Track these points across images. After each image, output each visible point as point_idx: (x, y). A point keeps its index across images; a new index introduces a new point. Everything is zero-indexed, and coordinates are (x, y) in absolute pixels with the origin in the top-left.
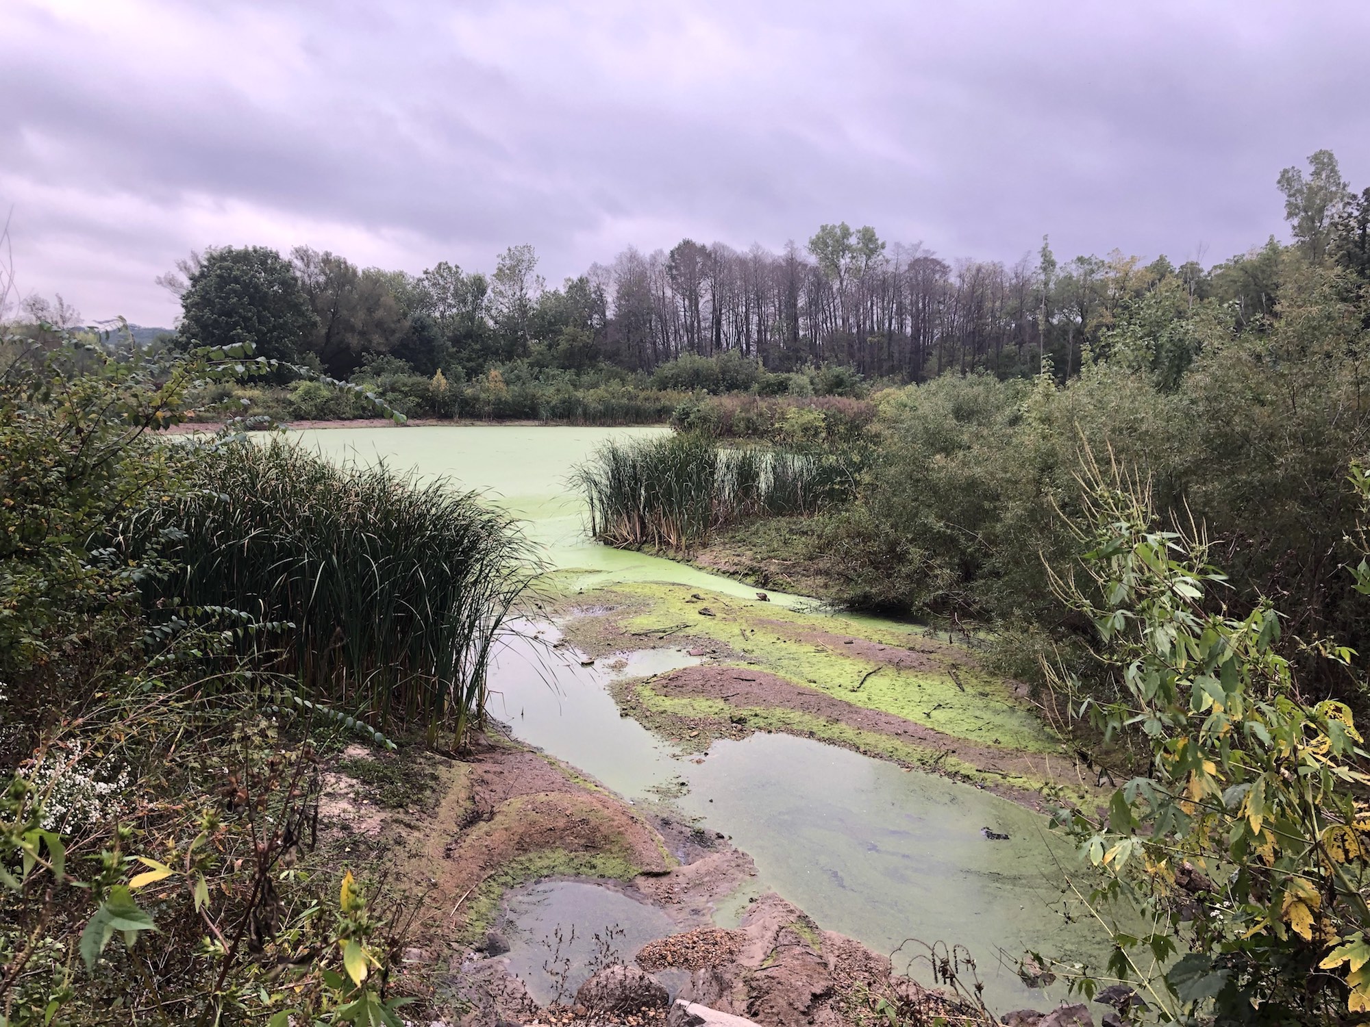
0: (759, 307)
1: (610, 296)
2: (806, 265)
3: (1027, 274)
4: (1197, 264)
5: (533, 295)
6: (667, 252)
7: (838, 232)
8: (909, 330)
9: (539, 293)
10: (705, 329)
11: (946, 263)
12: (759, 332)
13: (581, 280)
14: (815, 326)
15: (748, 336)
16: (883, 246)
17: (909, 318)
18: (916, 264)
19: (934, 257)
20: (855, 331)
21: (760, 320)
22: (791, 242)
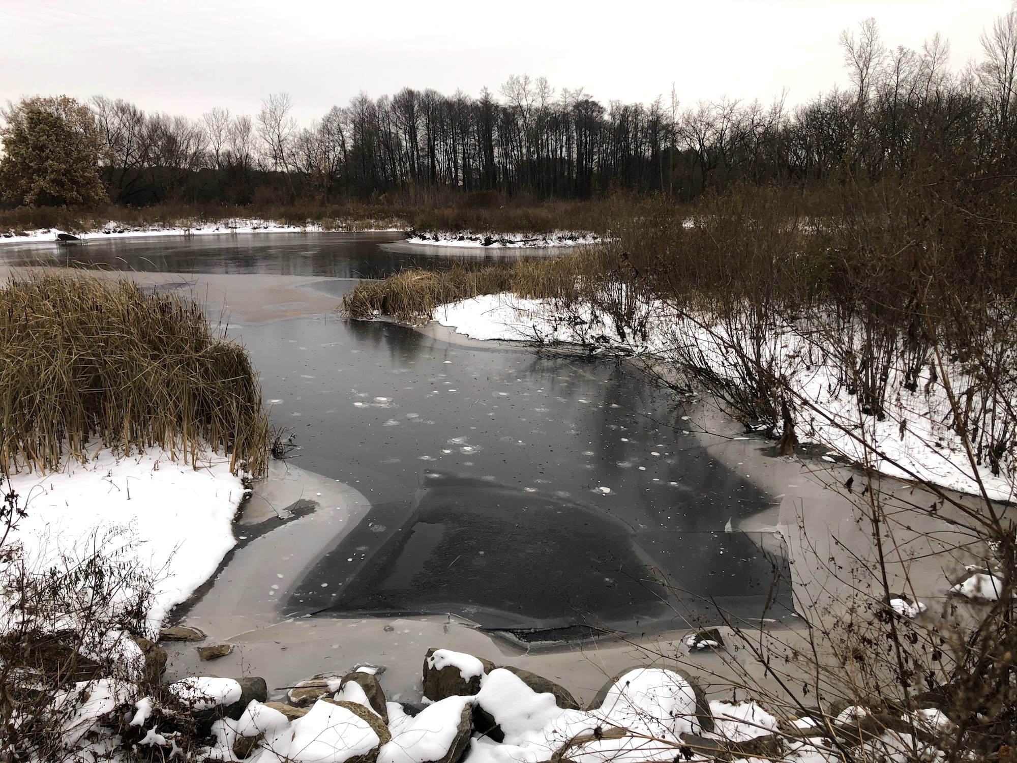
0: (463, 139)
1: (348, 132)
2: (497, 107)
3: (660, 112)
6: (391, 98)
7: (522, 81)
8: (575, 156)
9: (292, 130)
10: (423, 157)
11: (602, 104)
12: (464, 159)
13: (324, 119)
14: (506, 155)
15: (456, 163)
16: (553, 90)
17: (575, 146)
18: (578, 106)
19: (590, 100)
20: (535, 157)
21: (464, 150)
22: (486, 89)
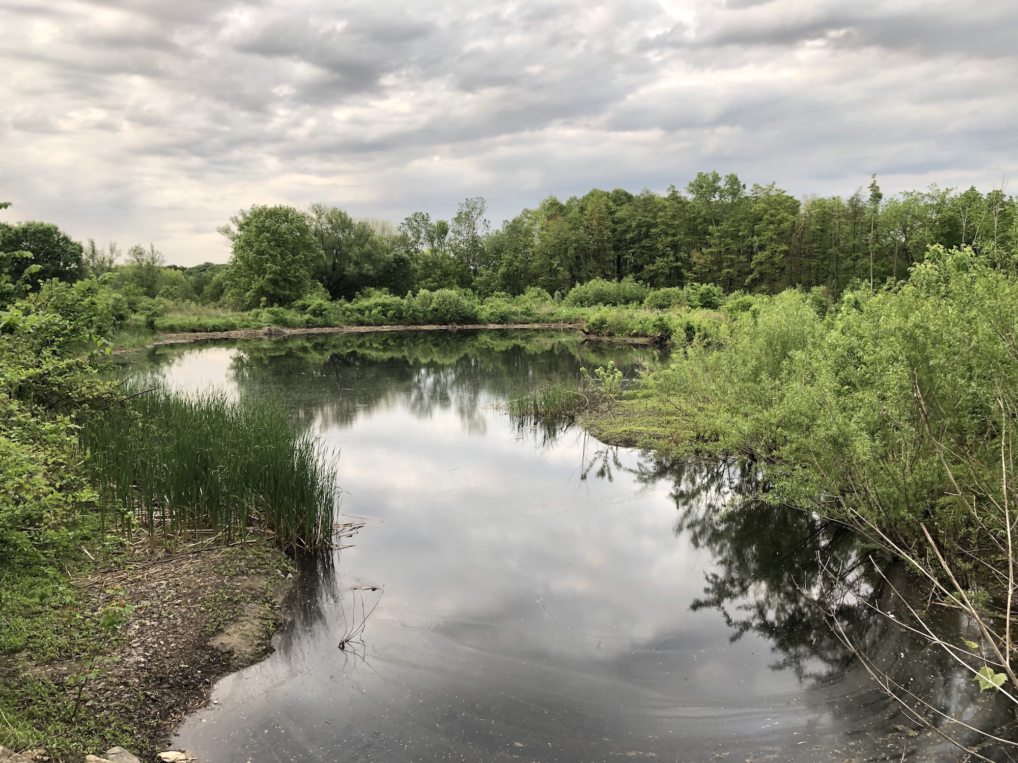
2: (685, 204)
3: (860, 204)
4: (1001, 191)
5: (480, 233)
7: (711, 178)
9: (485, 232)
11: (795, 198)
13: (514, 221)
16: (744, 186)
18: (771, 201)
19: (784, 194)
22: (673, 187)
